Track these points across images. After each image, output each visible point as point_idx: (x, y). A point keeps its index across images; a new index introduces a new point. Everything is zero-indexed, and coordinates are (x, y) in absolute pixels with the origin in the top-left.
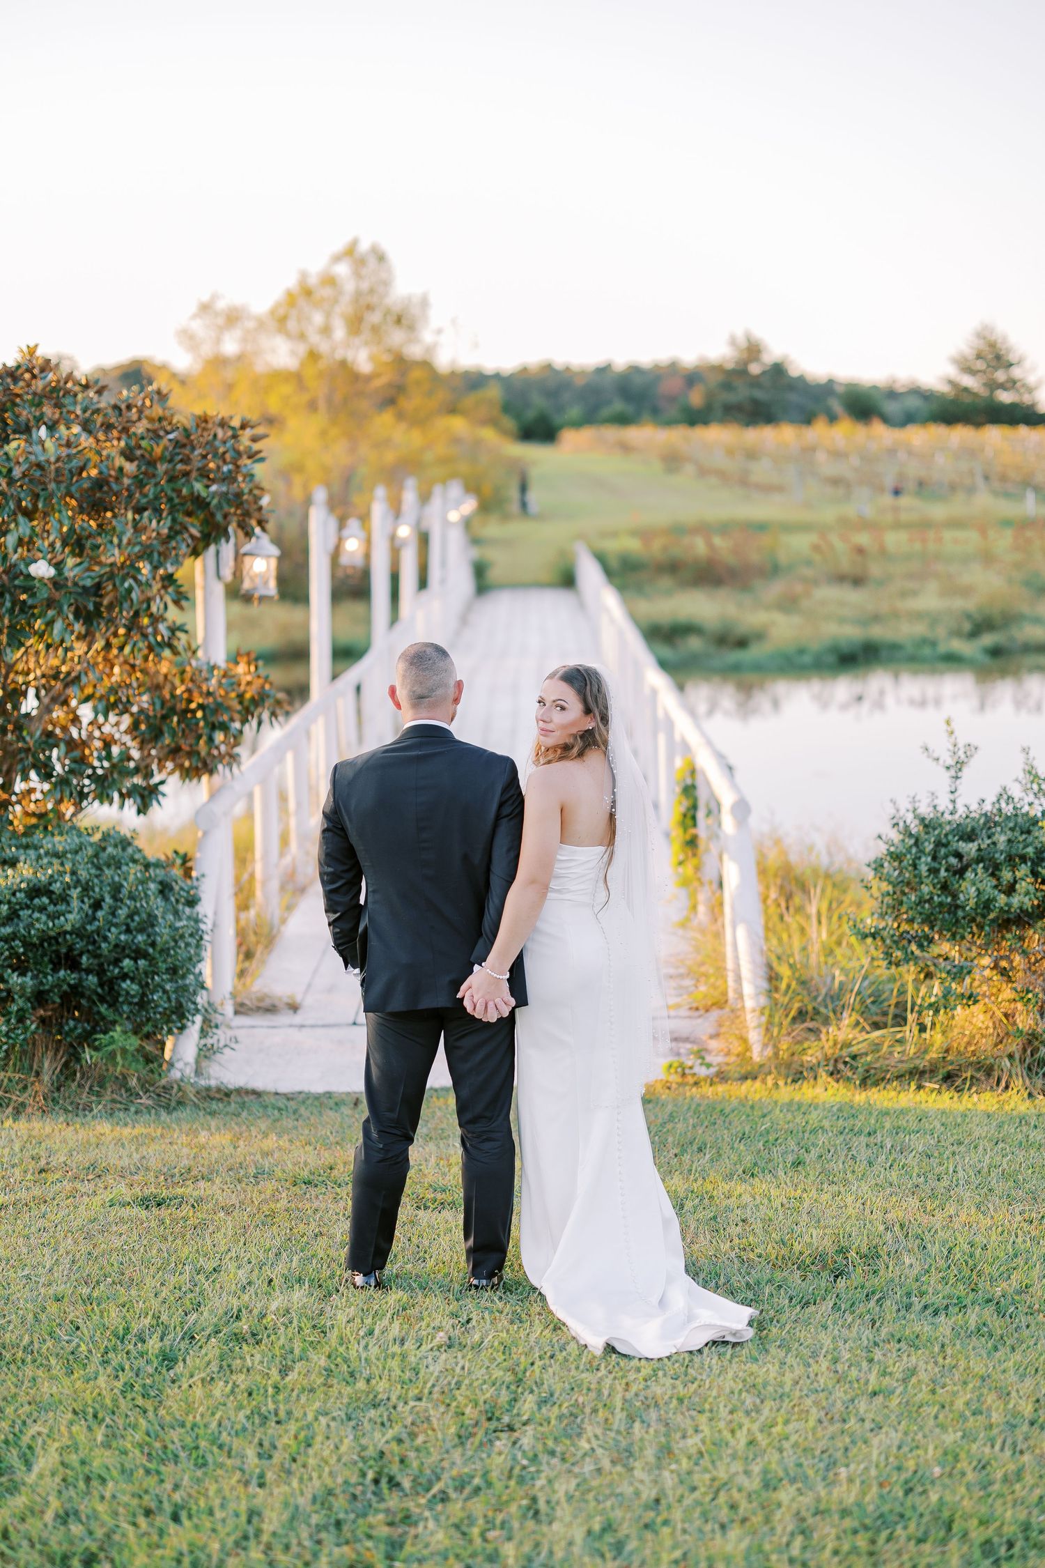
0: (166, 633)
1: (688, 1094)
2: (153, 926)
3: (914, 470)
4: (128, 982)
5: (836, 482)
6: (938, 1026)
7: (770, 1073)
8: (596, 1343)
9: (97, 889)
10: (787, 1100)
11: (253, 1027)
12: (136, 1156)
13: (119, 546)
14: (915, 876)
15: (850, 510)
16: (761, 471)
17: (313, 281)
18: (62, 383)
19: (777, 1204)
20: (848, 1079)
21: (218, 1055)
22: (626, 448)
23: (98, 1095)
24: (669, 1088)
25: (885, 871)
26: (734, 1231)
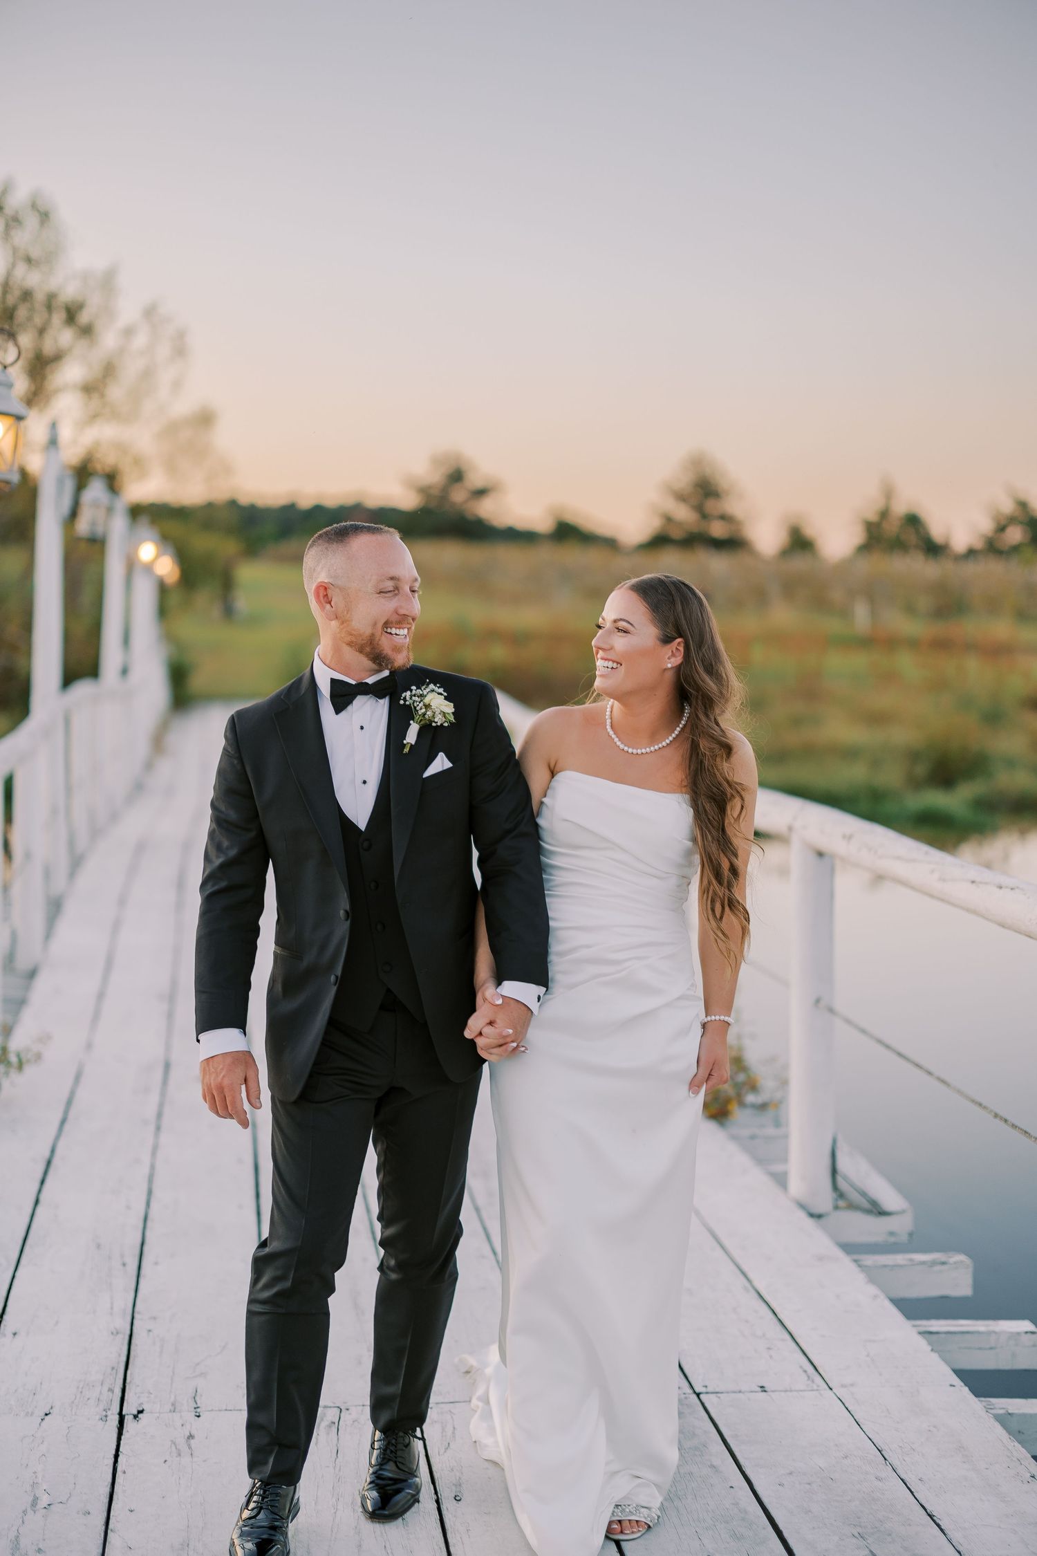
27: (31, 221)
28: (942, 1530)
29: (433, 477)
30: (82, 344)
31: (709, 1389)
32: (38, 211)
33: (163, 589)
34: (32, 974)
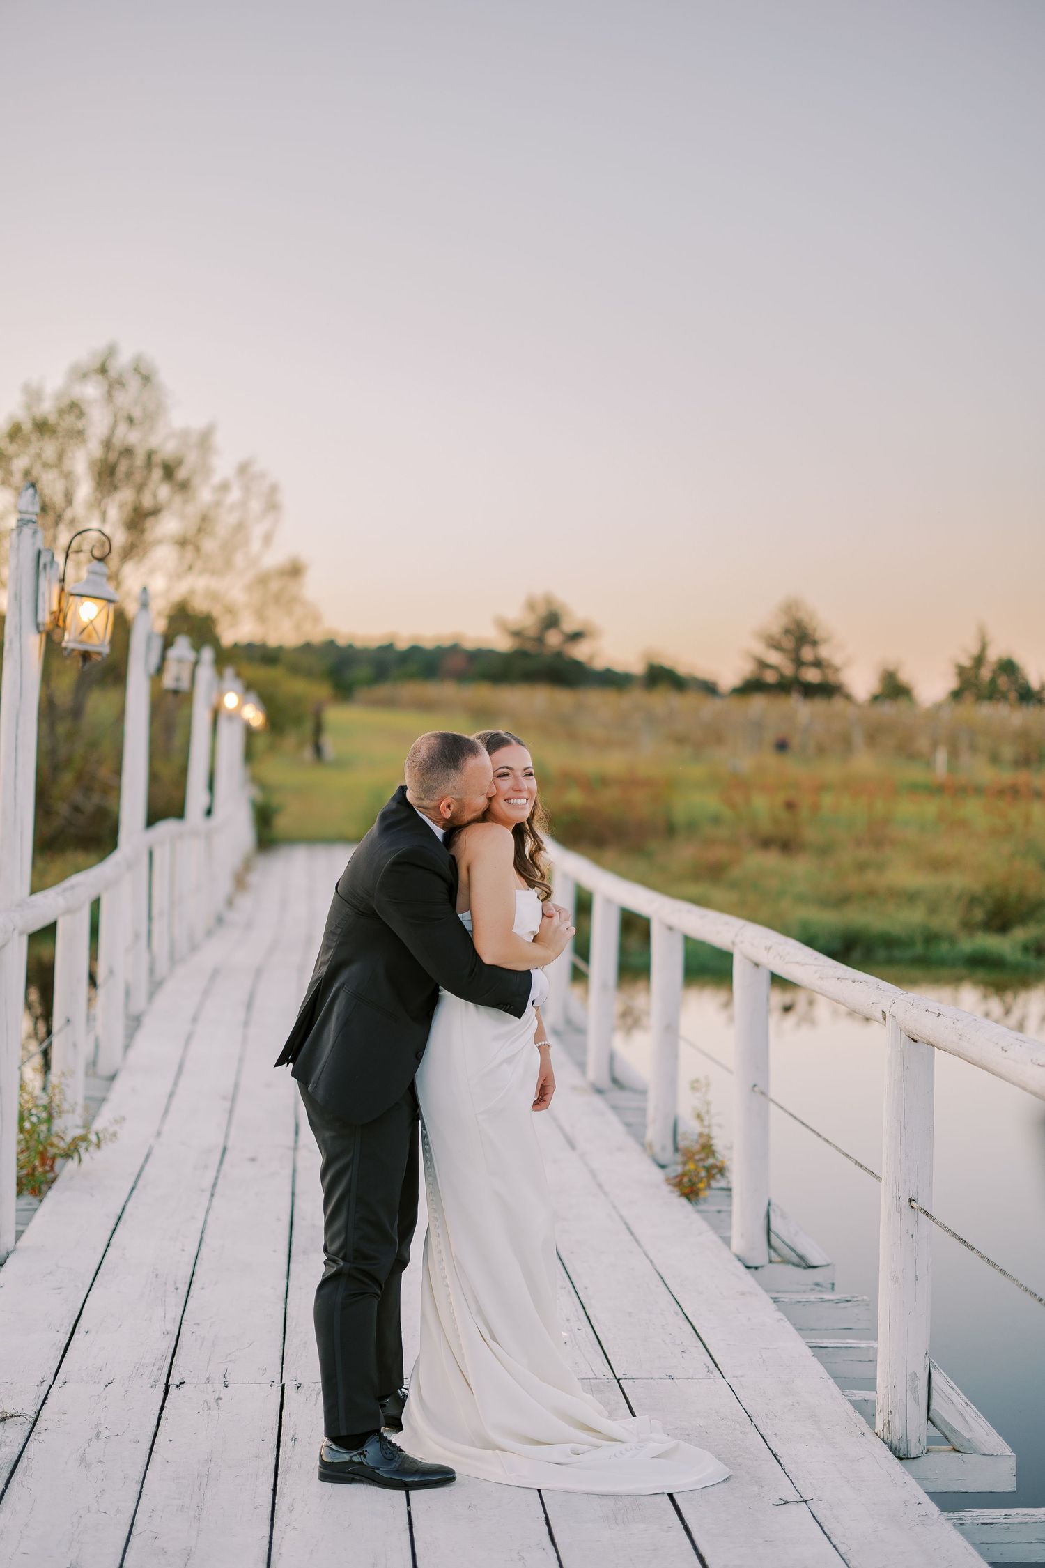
27: (134, 384)
28: (780, 1464)
29: (529, 622)
30: (178, 499)
31: (627, 1377)
32: (140, 373)
33: (250, 732)
34: (113, 1078)
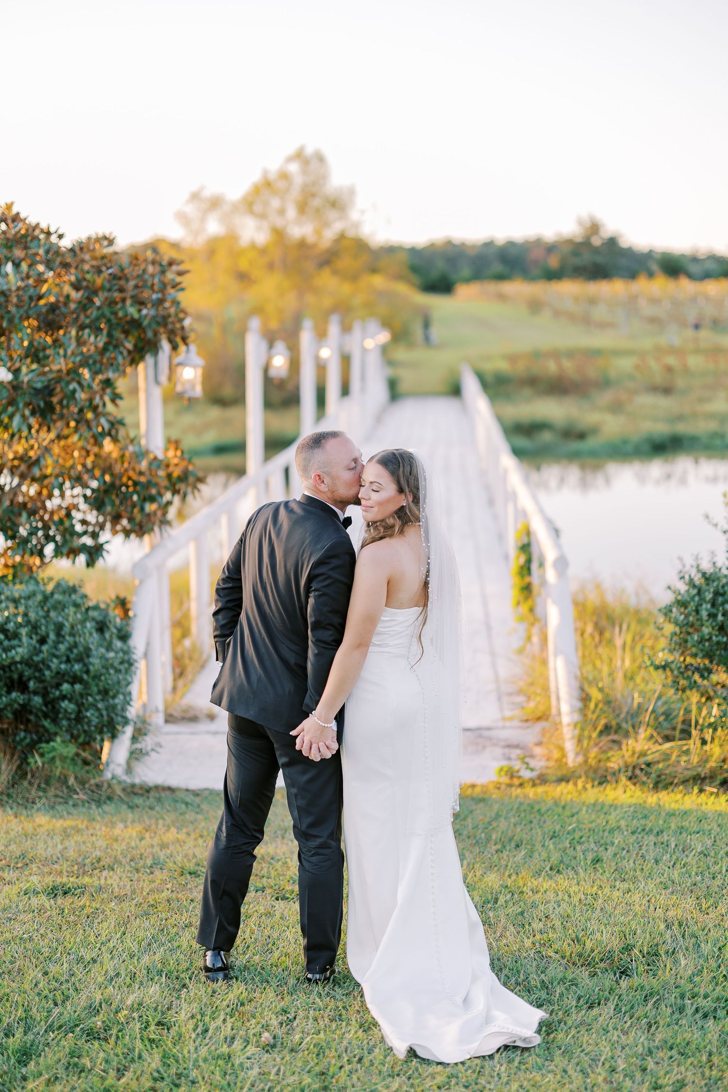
0: (107, 426)
1: (514, 794)
2: (88, 656)
3: (710, 311)
4: (66, 702)
5: (653, 320)
6: (716, 741)
7: (580, 777)
8: (400, 1048)
9: (43, 628)
10: (592, 801)
11: (178, 733)
12: (60, 847)
13: (65, 356)
14: (698, 620)
15: (663, 340)
16: (600, 313)
17: (272, 176)
18: (30, 230)
19: (575, 900)
20: (644, 783)
21: (146, 758)
22: (502, 297)
23: (45, 791)
24: (499, 788)
25: (673, 615)
26: (537, 926)
